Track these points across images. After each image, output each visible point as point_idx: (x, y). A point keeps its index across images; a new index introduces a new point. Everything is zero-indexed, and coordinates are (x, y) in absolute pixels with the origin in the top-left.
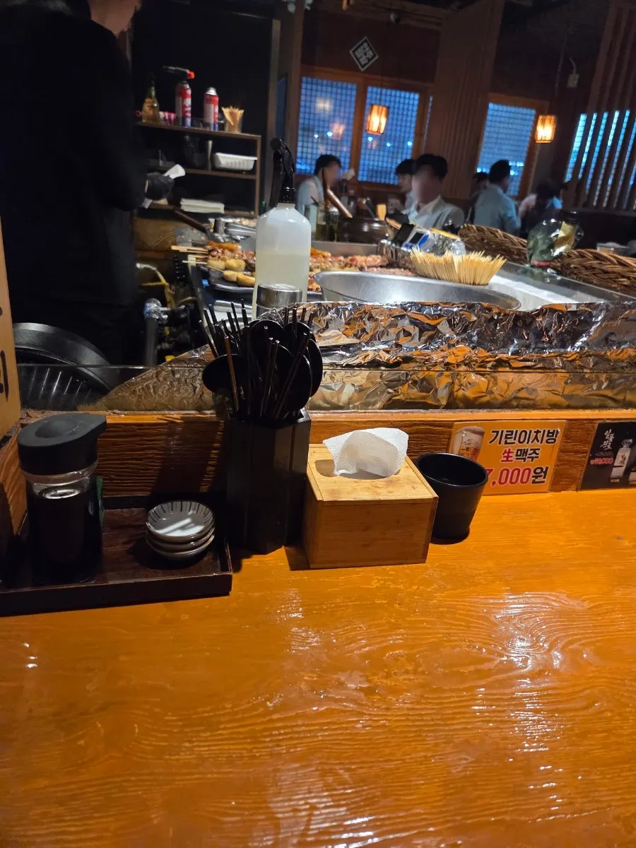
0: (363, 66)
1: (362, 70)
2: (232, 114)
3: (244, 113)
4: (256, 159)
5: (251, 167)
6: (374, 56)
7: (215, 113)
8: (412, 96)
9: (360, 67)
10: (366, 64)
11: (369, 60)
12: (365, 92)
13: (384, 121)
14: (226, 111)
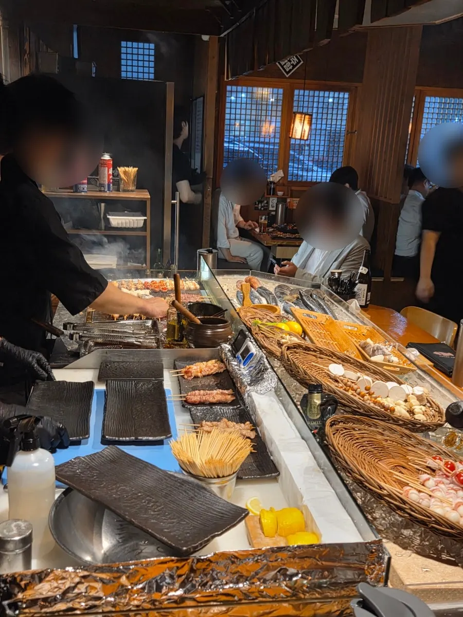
0: (288, 73)
1: (287, 76)
2: (125, 173)
3: (138, 171)
4: (146, 218)
5: (141, 224)
6: (300, 61)
7: (109, 175)
8: (341, 95)
9: (286, 74)
10: (290, 70)
11: (294, 66)
12: (292, 95)
13: (307, 127)
14: (121, 170)
